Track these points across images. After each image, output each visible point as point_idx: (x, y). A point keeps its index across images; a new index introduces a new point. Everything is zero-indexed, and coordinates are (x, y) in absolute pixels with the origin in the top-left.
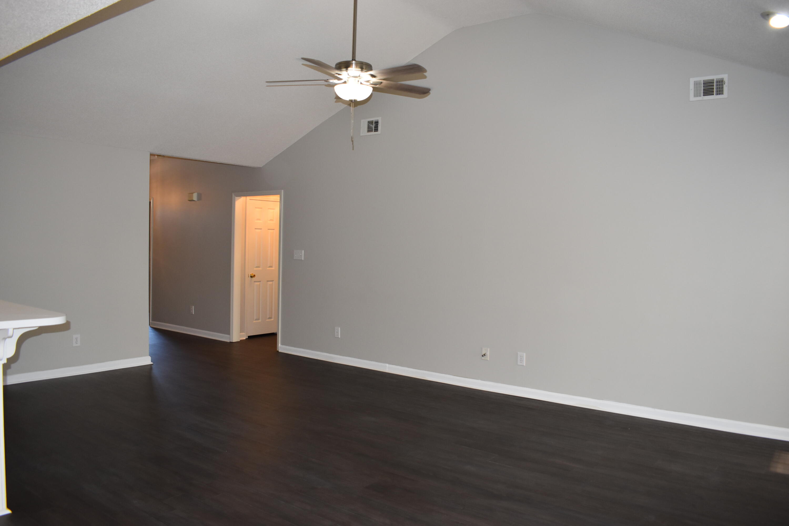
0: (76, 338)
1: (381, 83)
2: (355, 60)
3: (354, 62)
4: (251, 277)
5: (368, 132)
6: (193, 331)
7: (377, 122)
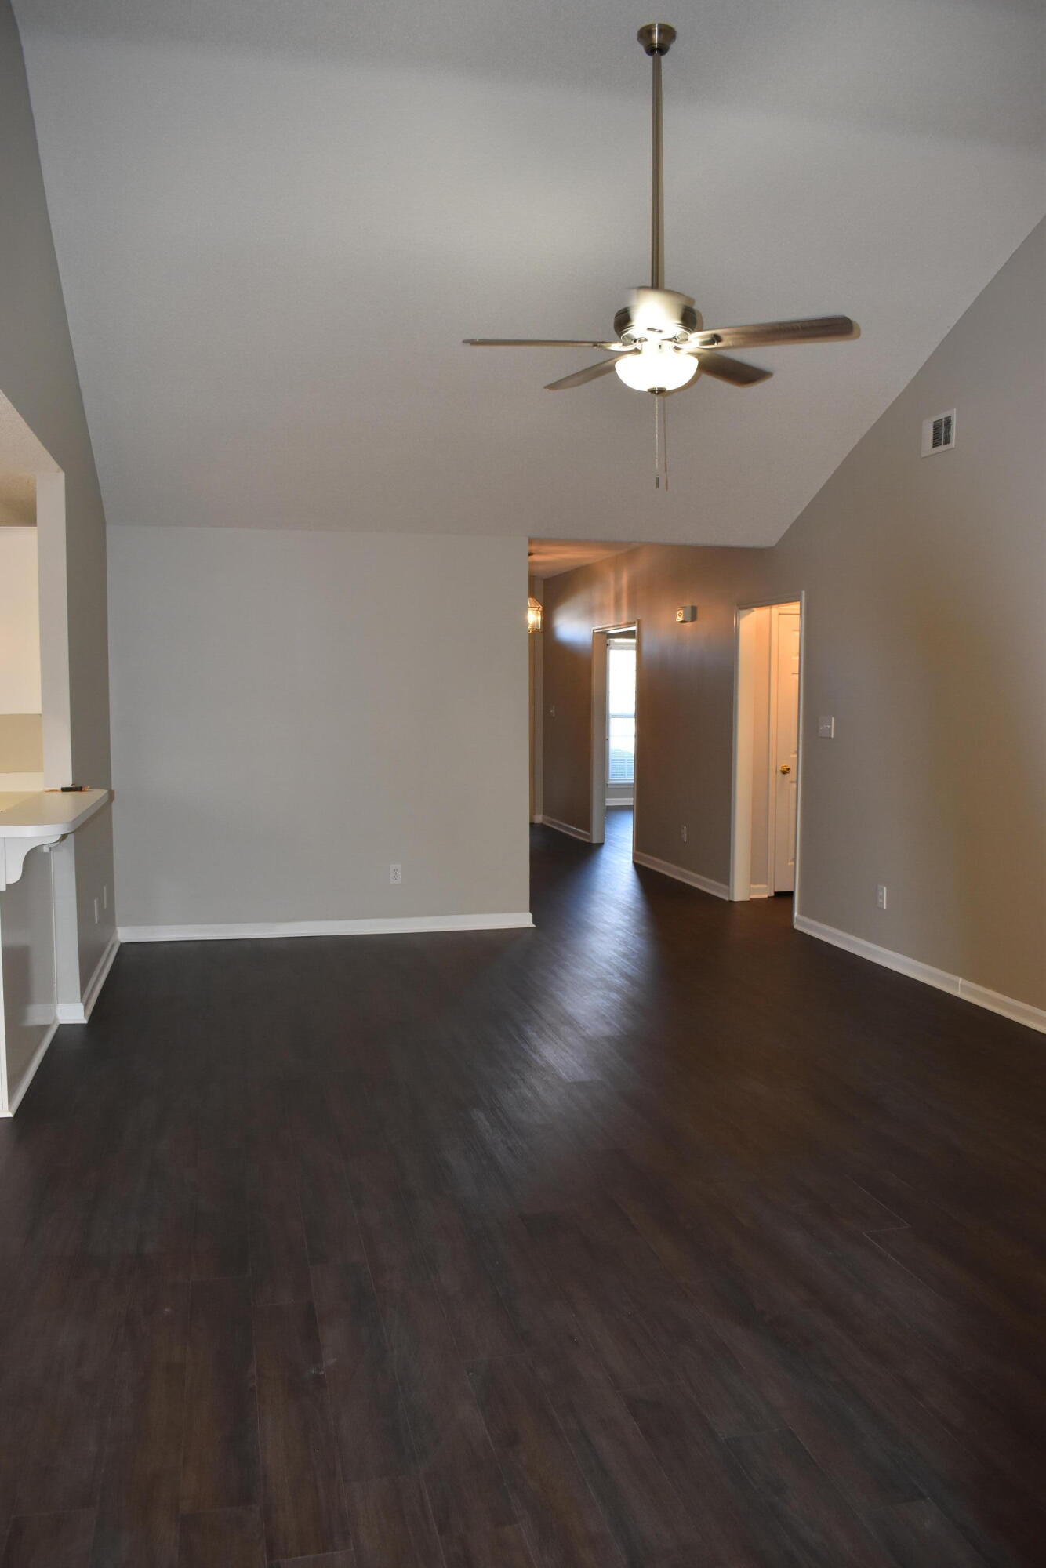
0: (395, 871)
4: (784, 772)
5: (934, 447)
6: (684, 875)
7: (948, 422)
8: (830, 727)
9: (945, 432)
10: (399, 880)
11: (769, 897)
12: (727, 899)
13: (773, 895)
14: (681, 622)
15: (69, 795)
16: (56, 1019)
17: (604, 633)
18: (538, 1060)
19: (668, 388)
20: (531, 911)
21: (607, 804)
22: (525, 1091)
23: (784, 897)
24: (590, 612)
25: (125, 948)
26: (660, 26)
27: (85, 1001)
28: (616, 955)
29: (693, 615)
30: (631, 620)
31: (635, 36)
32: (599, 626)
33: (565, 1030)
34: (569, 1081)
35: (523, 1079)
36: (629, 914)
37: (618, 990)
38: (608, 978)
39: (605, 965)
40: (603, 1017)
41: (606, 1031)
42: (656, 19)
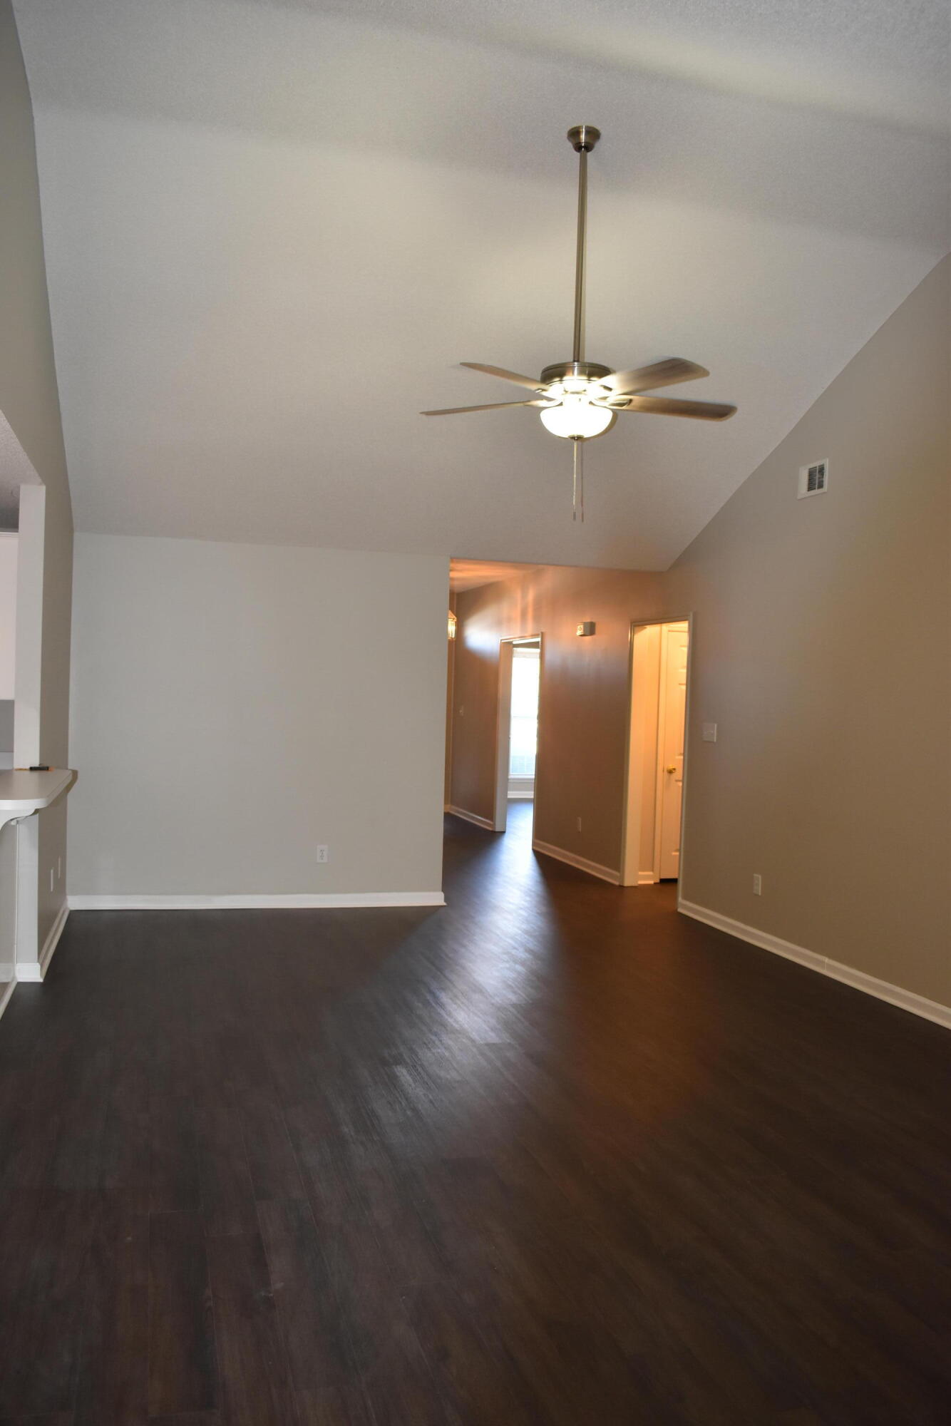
0: (322, 857)
1: (631, 401)
2: (578, 361)
3: (576, 363)
4: (671, 772)
5: (808, 491)
6: (578, 862)
7: (822, 470)
8: (711, 732)
9: (819, 478)
10: (325, 860)
11: (655, 883)
12: (617, 883)
13: (658, 881)
14: (581, 635)
15: (36, 774)
16: (14, 978)
17: (511, 643)
18: (454, 1024)
19: (585, 436)
20: (443, 891)
21: (509, 797)
22: (441, 1050)
23: (668, 883)
24: (499, 623)
25: (73, 914)
26: (587, 127)
27: (41, 961)
28: (520, 932)
29: (590, 629)
30: (536, 633)
31: (565, 135)
32: (506, 636)
33: (476, 997)
34: (482, 1042)
35: (441, 1041)
36: (530, 896)
37: (523, 963)
38: (514, 952)
39: (511, 941)
40: (510, 987)
41: (513, 998)
42: (583, 122)
